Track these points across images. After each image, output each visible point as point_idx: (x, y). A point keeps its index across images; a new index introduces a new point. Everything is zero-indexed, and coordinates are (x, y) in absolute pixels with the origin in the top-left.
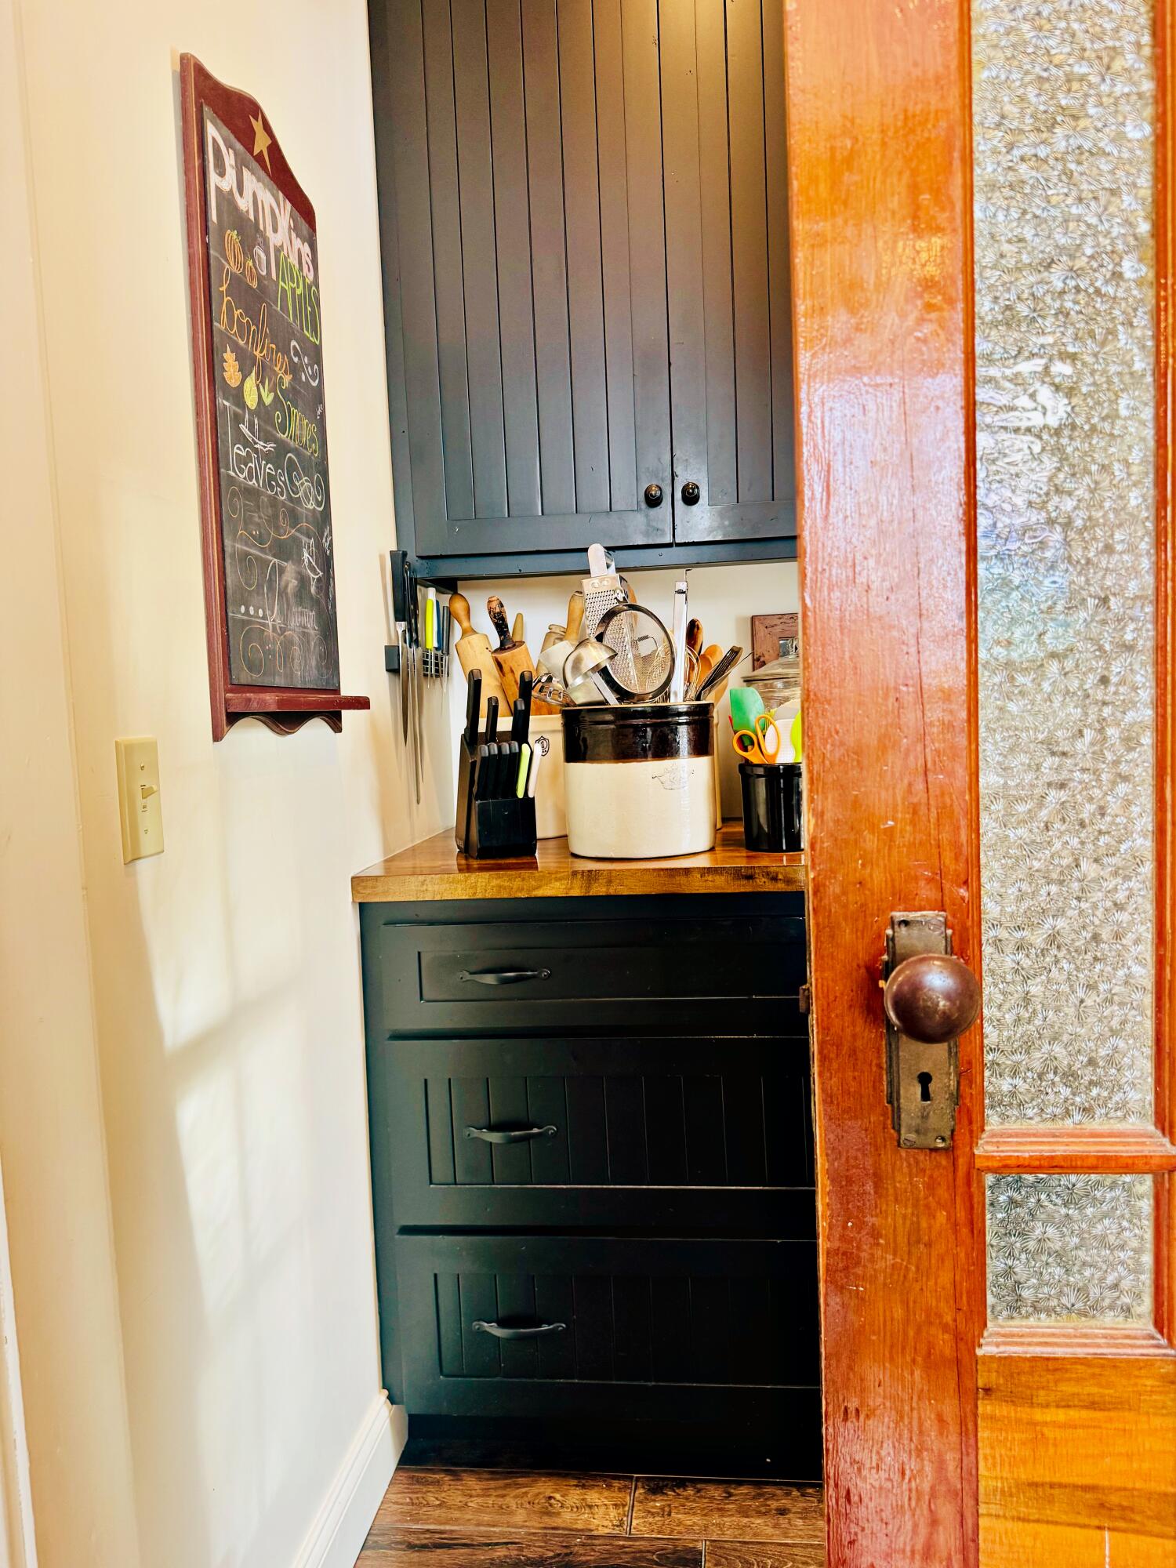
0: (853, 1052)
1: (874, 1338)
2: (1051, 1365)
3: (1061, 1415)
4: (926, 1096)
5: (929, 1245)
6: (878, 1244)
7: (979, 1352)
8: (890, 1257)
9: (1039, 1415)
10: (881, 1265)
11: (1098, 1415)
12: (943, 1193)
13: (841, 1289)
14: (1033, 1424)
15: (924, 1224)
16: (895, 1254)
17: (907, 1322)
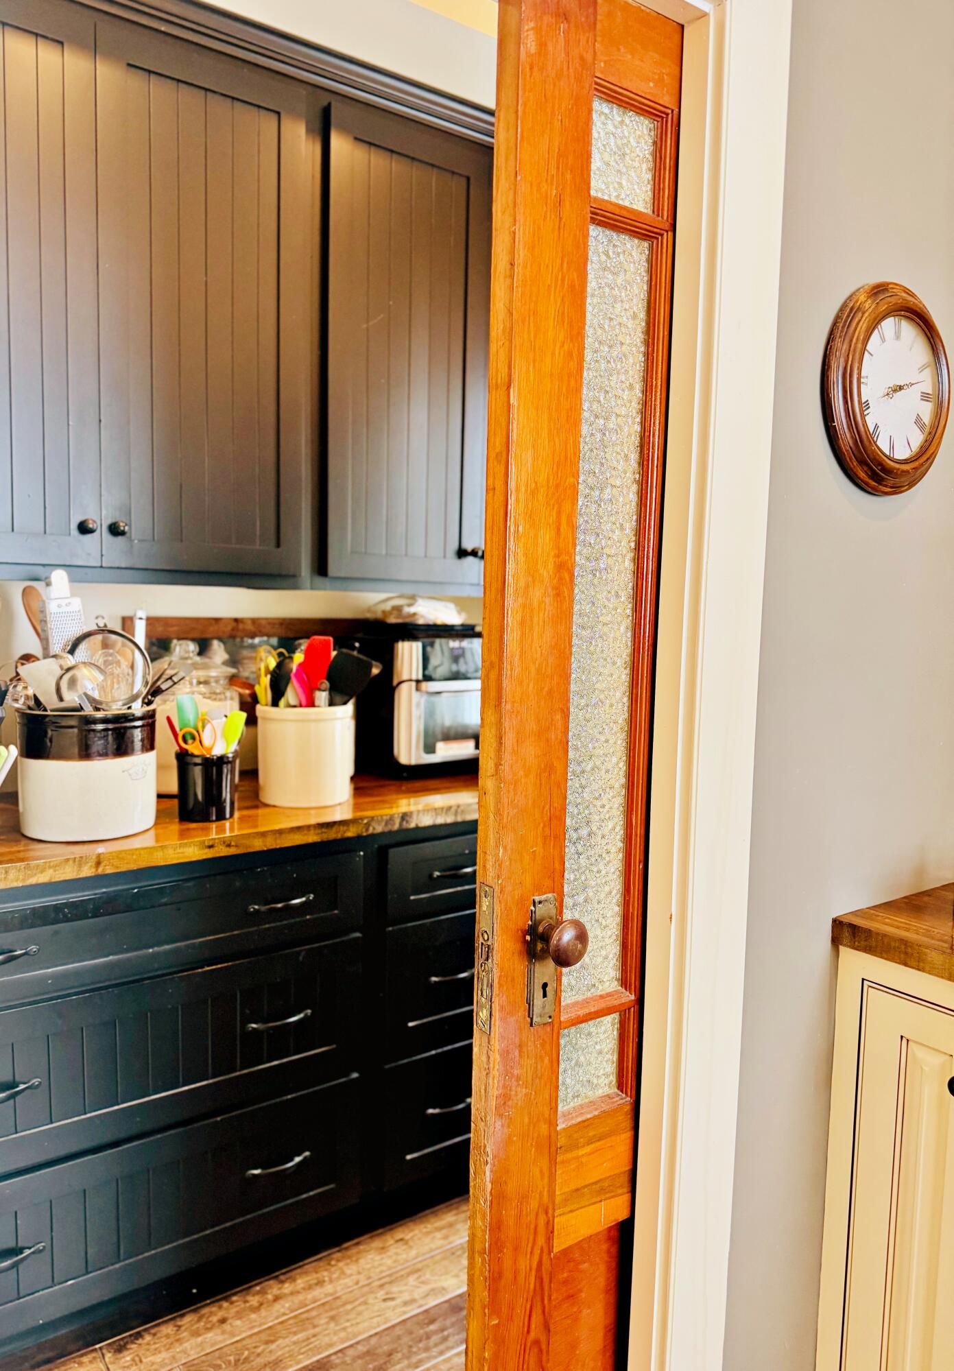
0: (513, 980)
1: (515, 1139)
2: (586, 1124)
3: (588, 1149)
4: (545, 995)
5: (540, 1078)
6: (519, 1085)
7: (558, 1128)
8: (524, 1090)
9: (581, 1152)
10: (520, 1096)
11: (602, 1142)
12: (548, 1047)
13: (501, 1116)
14: (577, 1158)
15: (539, 1067)
16: (526, 1088)
17: (530, 1123)
